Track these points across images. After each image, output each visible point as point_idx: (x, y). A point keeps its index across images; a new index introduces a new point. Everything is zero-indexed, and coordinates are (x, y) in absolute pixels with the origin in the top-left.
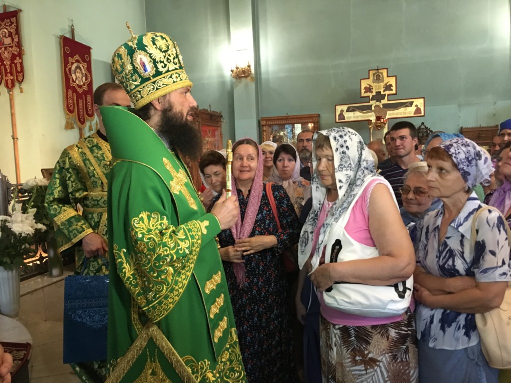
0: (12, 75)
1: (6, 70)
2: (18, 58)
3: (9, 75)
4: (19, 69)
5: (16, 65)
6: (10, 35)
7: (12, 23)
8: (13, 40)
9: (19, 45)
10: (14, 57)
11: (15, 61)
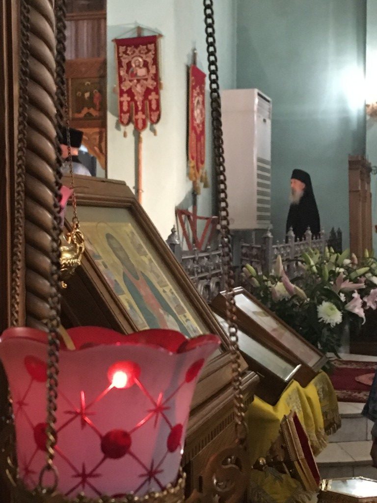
0: (144, 113)
1: (137, 107)
2: (153, 93)
3: (140, 113)
4: (154, 107)
5: (150, 101)
6: (146, 65)
7: (149, 51)
8: (148, 71)
9: (156, 78)
10: (148, 92)
11: (150, 97)
